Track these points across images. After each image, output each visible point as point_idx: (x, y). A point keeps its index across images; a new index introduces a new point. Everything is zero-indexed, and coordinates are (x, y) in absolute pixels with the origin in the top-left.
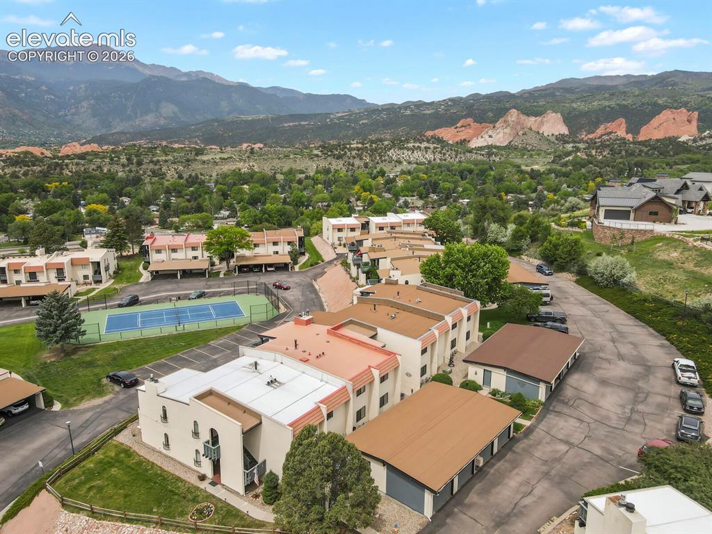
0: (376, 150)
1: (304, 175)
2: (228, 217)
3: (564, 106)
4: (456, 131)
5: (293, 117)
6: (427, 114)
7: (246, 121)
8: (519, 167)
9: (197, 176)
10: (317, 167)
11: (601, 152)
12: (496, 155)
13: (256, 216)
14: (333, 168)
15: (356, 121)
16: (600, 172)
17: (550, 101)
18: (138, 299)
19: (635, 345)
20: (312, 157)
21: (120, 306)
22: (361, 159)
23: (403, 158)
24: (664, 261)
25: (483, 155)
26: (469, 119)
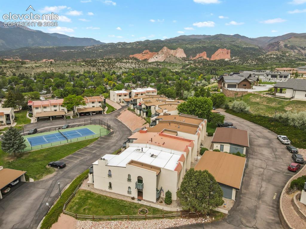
0: (110, 63)
1: (78, 74)
2: (46, 94)
3: (183, 46)
4: (142, 55)
5: (67, 48)
6: (128, 48)
7: (43, 49)
8: (170, 70)
9: (23, 75)
10: (84, 70)
11: (200, 65)
12: (161, 65)
13: (62, 92)
14: (91, 71)
15: (97, 50)
16: (201, 72)
17: (178, 44)
18: (37, 130)
19: (261, 132)
20: (81, 66)
21: (29, 134)
22: (104, 67)
23: (122, 66)
24: (255, 102)
25: (155, 65)
26: (147, 50)
